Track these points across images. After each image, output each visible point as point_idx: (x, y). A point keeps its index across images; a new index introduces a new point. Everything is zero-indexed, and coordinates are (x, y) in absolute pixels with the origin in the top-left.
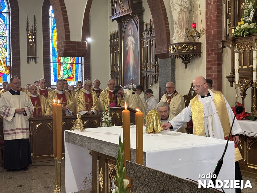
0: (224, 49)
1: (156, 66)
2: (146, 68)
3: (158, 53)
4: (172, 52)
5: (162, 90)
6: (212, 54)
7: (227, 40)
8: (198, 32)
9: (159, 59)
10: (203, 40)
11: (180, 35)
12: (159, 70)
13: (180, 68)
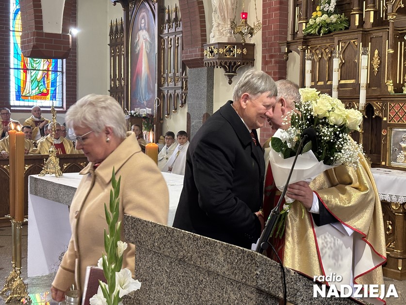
0: (290, 54)
1: (184, 80)
2: (167, 83)
3: (187, 59)
4: (208, 57)
5: (191, 118)
6: (271, 61)
7: (294, 41)
8: (249, 26)
9: (188, 68)
10: (257, 39)
11: (221, 31)
12: (188, 85)
13: (221, 83)
